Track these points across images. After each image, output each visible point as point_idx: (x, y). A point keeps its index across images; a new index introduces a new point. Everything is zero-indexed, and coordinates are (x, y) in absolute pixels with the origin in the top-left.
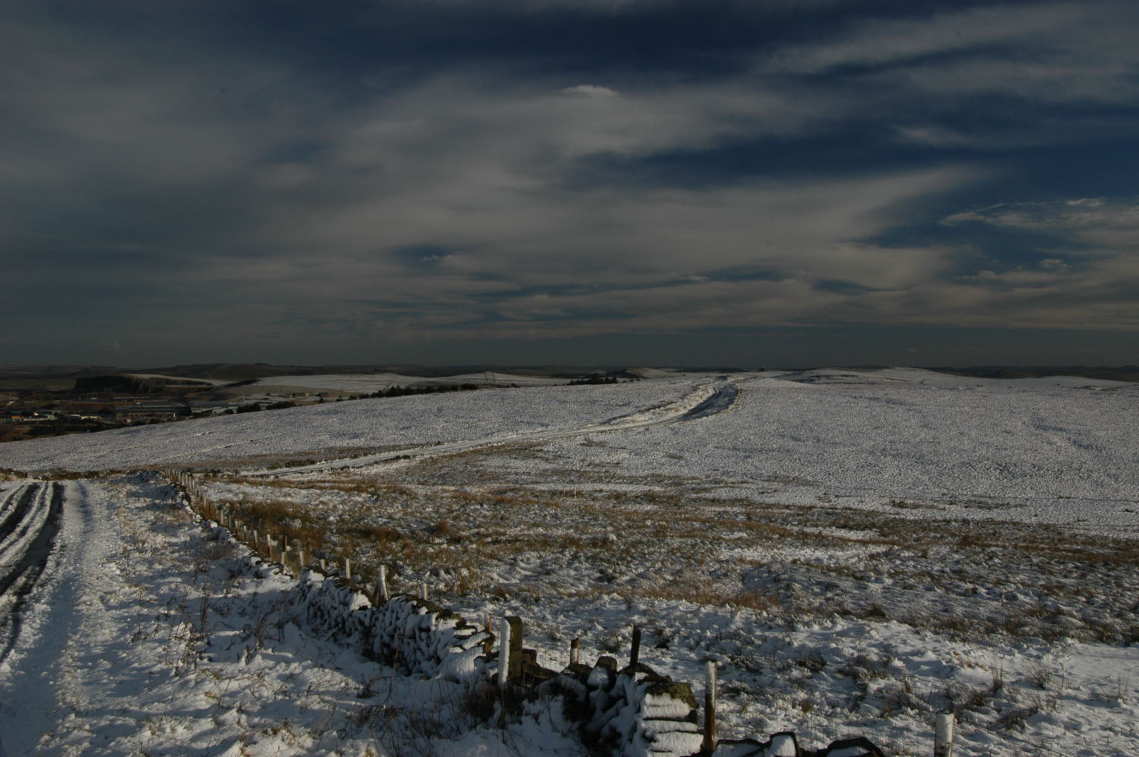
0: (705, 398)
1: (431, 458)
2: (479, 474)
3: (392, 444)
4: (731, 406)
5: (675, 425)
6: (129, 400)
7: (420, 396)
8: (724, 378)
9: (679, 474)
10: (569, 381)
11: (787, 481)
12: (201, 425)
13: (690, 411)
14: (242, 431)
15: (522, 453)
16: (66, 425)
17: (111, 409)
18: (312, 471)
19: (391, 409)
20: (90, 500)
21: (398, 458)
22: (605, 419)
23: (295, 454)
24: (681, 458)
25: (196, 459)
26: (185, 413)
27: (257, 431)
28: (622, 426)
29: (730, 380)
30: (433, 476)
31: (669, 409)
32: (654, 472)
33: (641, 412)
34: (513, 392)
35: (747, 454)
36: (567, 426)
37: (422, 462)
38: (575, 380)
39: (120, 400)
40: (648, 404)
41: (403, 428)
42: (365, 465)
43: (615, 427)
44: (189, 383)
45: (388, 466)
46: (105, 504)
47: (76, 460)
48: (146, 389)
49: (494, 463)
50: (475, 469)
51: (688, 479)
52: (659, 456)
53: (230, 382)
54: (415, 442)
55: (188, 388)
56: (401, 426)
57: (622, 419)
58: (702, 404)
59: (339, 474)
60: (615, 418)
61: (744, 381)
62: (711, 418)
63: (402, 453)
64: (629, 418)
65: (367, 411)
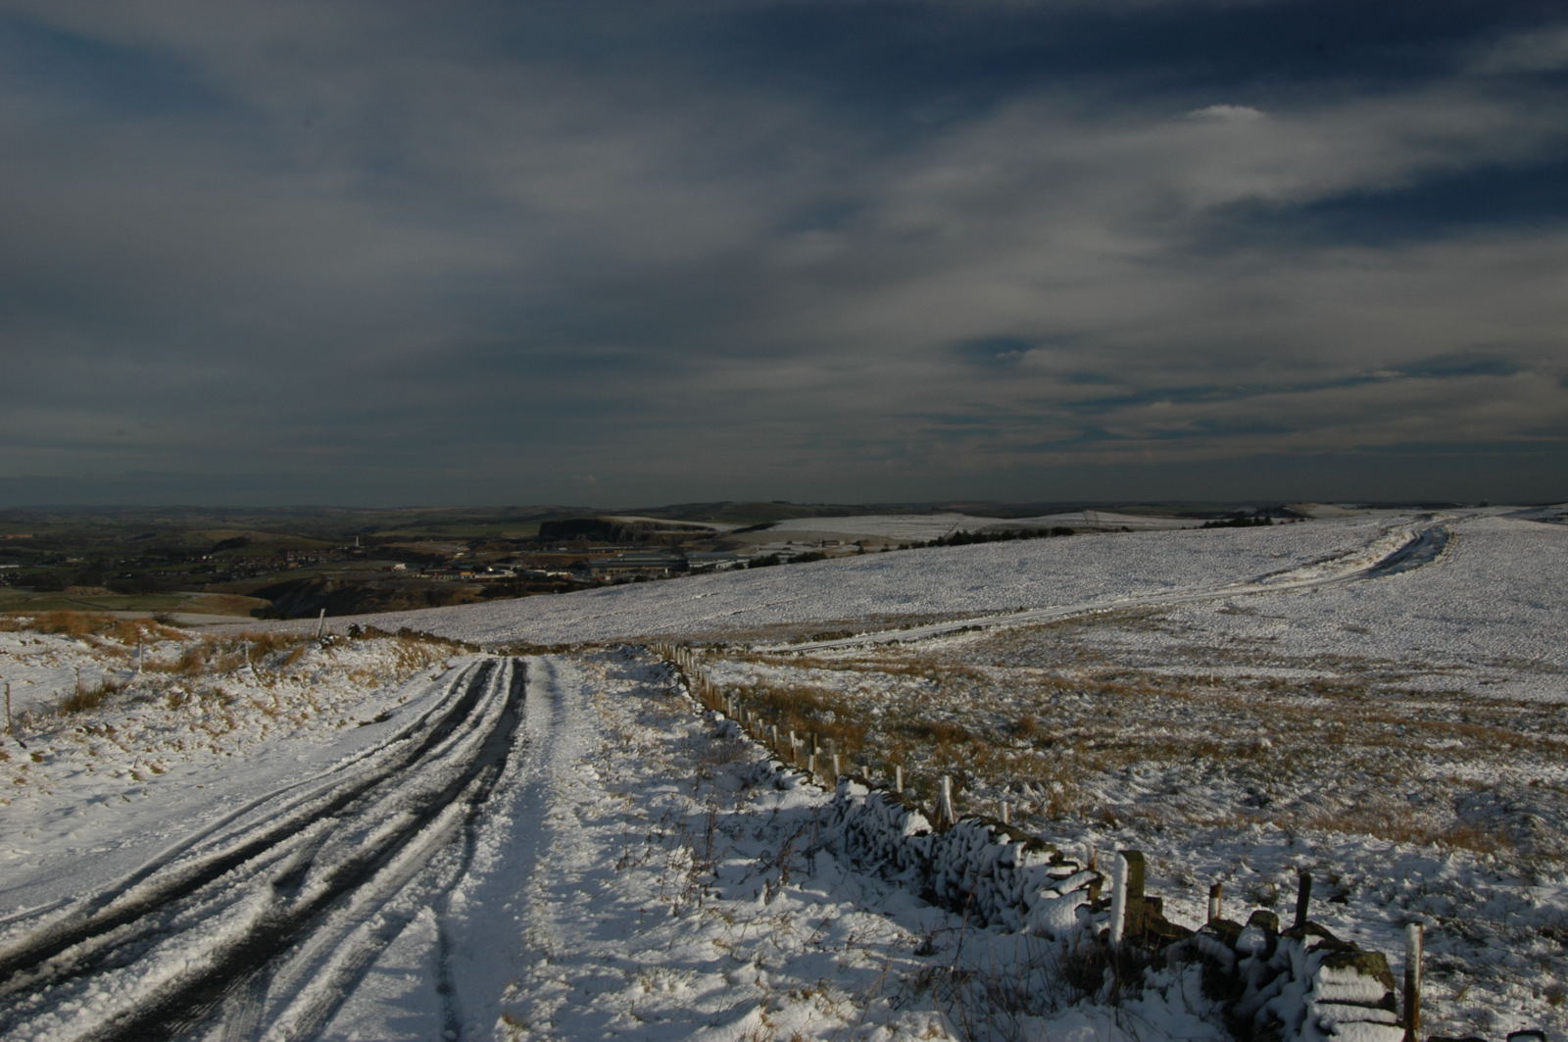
0: (1400, 545)
1: (1011, 629)
2: (1077, 652)
3: (957, 609)
4: (1438, 558)
5: (1355, 584)
6: (607, 551)
7: (995, 544)
8: (1428, 517)
9: (1362, 654)
10: (1202, 522)
11: (1522, 666)
12: (702, 584)
13: (1377, 564)
14: (755, 592)
15: (1136, 624)
16: (528, 584)
17: (585, 563)
18: (848, 647)
19: (955, 562)
20: (559, 682)
21: (965, 629)
22: (1255, 575)
23: (826, 623)
24: (1364, 631)
25: (695, 629)
26: (680, 568)
27: (775, 592)
28: (1279, 586)
29: (1436, 520)
30: (1013, 655)
31: (1346, 562)
32: (1324, 651)
33: (1306, 566)
34: (1124, 537)
35: (1462, 626)
36: (1201, 586)
37: (998, 634)
38: (1211, 521)
39: (596, 551)
40: (1317, 554)
41: (972, 589)
42: (920, 639)
43: (1269, 587)
44: (685, 528)
45: (951, 640)
46: (579, 687)
47: (541, 630)
48: (629, 537)
49: (1098, 637)
50: (1071, 645)
51: (1374, 662)
52: (1332, 628)
53: (739, 527)
54: (988, 607)
55: (685, 535)
56: (969, 585)
57: (1278, 576)
58: (1395, 554)
59: (885, 650)
60: (1268, 575)
61: (1458, 521)
62: (1409, 574)
63: (970, 622)
64: (1288, 574)
65: (922, 565)
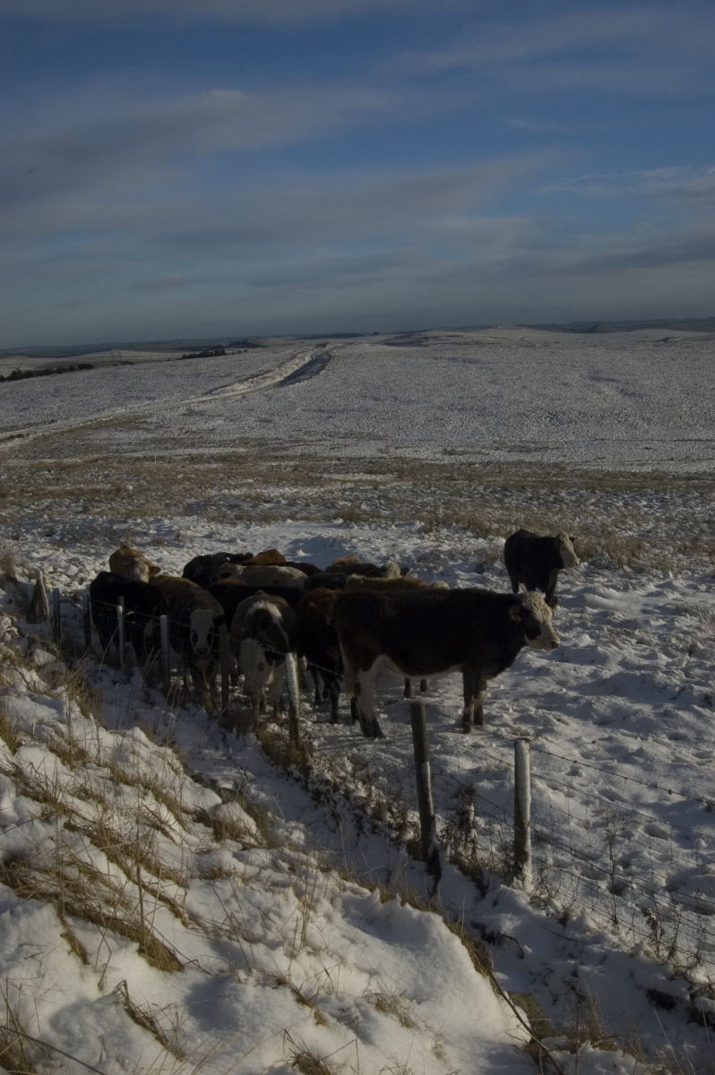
0: (301, 365)
1: (44, 435)
2: (86, 447)
3: (10, 424)
4: (323, 372)
5: (269, 392)
7: (40, 378)
8: (324, 345)
9: (266, 435)
10: (180, 354)
11: (360, 437)
13: (285, 378)
15: (126, 426)
19: (11, 392)
21: (12, 438)
22: (208, 390)
24: (270, 421)
28: (222, 395)
29: (328, 347)
30: (43, 451)
31: (266, 378)
32: (243, 435)
33: (241, 382)
34: (126, 369)
35: (330, 414)
36: (173, 398)
37: (35, 439)
38: (187, 354)
40: (248, 374)
41: (22, 410)
43: (216, 397)
49: (101, 436)
50: (82, 443)
51: (272, 440)
52: (251, 421)
54: (32, 421)
56: (19, 408)
57: (222, 389)
58: (298, 370)
60: (216, 389)
62: (304, 383)
63: (18, 432)
64: (229, 388)
